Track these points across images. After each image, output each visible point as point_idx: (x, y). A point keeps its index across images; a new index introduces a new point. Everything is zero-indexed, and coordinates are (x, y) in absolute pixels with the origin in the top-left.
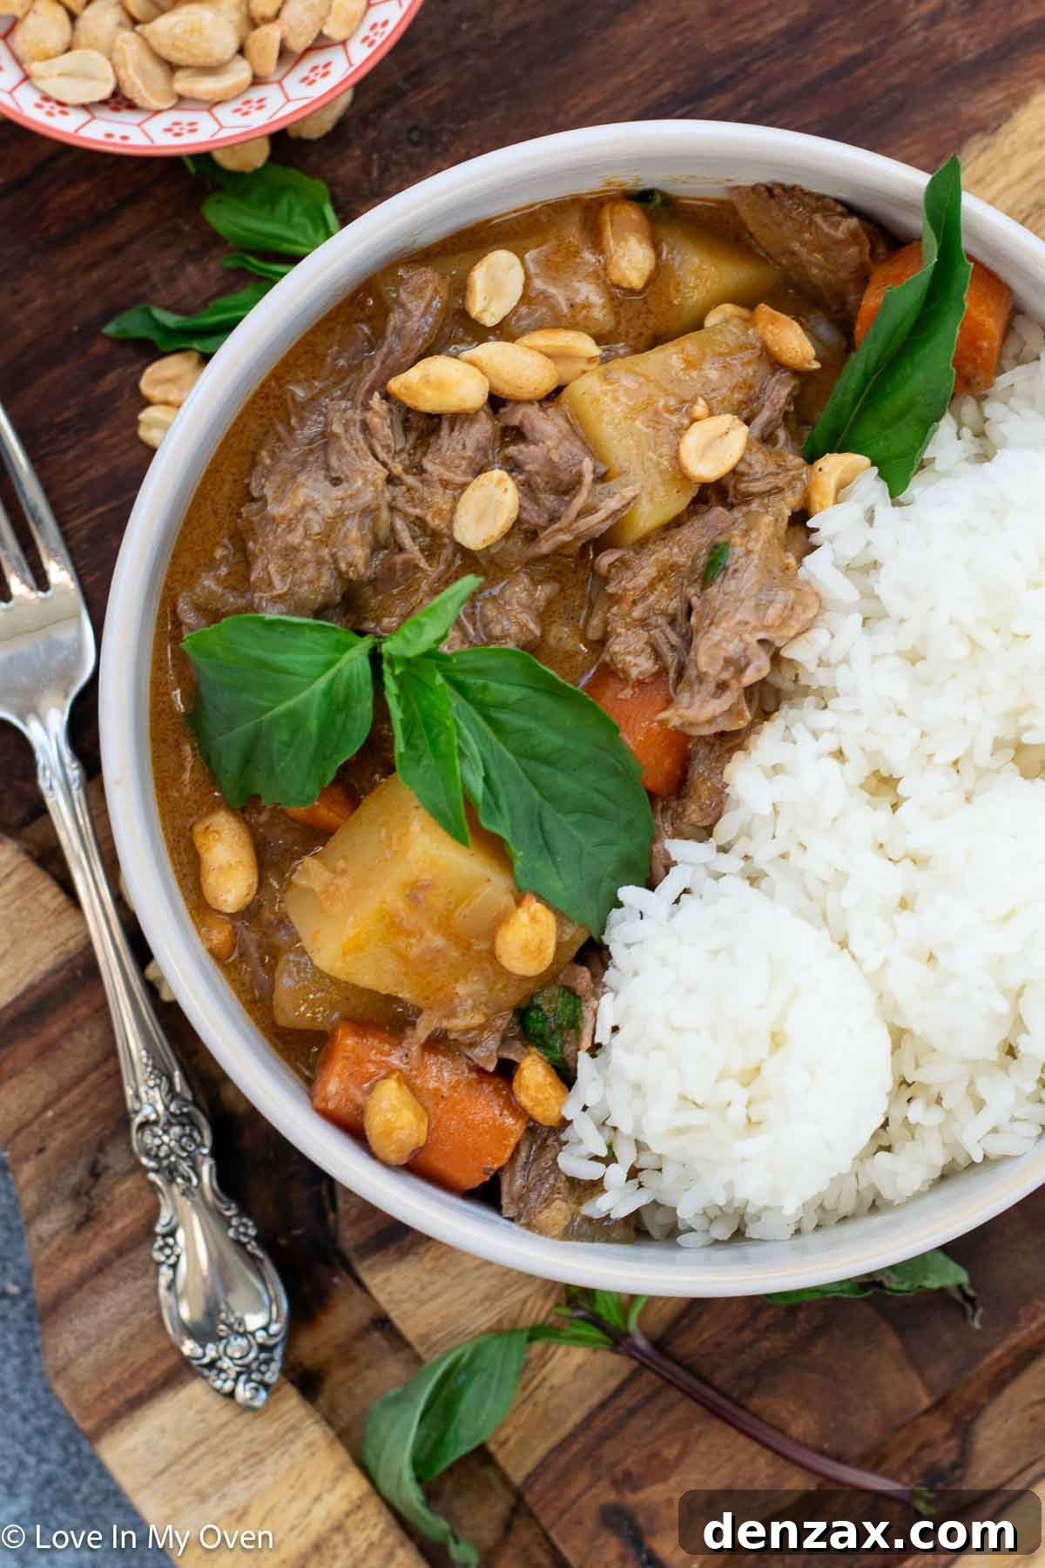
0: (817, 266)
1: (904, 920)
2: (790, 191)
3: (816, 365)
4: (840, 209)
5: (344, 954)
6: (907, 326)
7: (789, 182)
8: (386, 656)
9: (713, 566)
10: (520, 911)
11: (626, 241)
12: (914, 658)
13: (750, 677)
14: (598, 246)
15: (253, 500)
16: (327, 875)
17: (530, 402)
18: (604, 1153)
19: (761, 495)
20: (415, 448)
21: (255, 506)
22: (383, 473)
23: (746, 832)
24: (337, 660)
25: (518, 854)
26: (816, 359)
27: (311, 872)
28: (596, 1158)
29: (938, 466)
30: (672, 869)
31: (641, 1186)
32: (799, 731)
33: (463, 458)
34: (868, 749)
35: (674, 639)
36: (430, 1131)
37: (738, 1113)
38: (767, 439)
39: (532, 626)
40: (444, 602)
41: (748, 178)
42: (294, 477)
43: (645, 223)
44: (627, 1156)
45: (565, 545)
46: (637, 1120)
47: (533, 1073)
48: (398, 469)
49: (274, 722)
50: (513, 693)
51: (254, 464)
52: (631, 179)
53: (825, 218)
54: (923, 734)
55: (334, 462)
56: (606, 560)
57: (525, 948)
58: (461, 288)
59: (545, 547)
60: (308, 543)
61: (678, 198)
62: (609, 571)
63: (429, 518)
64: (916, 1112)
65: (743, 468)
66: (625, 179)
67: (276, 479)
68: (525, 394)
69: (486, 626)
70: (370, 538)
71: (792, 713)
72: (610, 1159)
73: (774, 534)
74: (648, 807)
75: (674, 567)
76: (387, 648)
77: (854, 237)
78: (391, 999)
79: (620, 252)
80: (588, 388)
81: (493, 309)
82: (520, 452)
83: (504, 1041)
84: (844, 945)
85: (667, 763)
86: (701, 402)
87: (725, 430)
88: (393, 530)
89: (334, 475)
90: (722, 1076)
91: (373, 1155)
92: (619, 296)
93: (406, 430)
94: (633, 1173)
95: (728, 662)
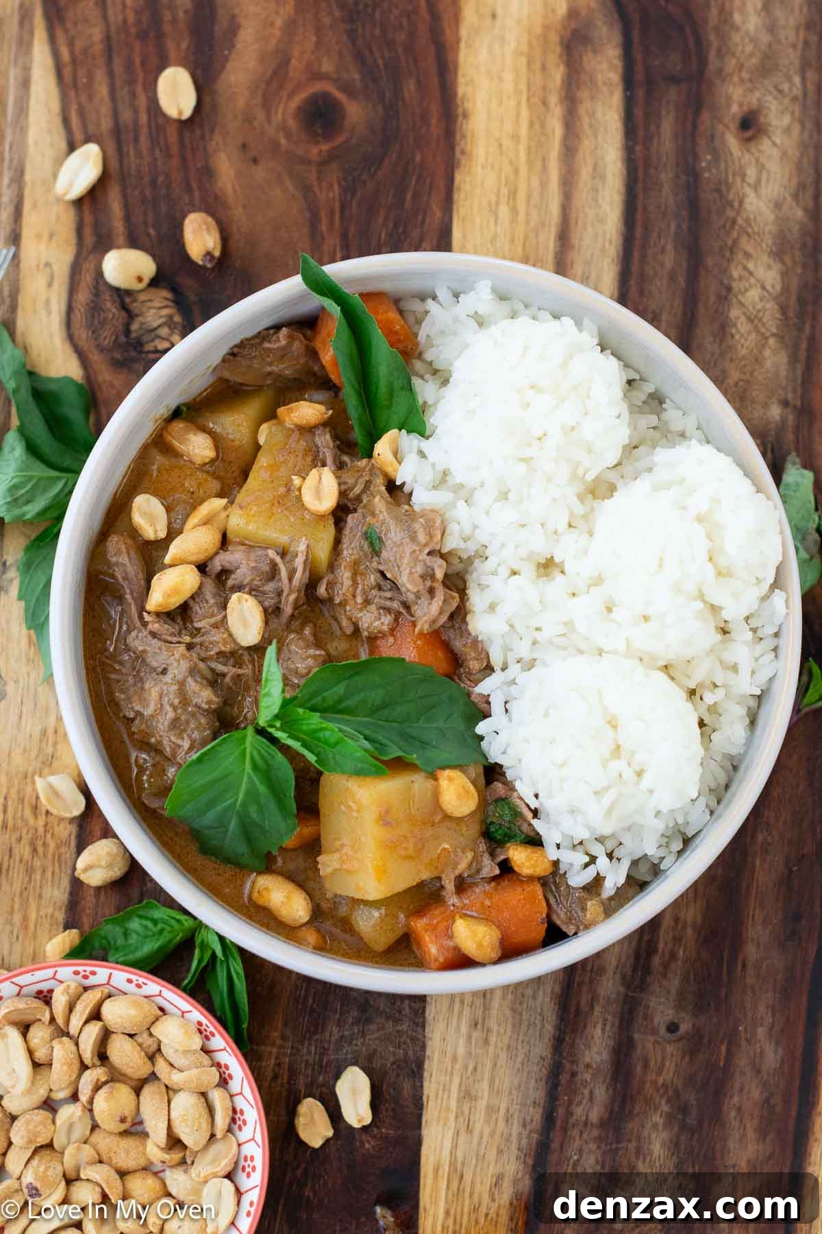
0: (287, 368)
1: (617, 614)
2: (241, 345)
3: (331, 412)
4: (272, 331)
5: (379, 881)
6: (355, 352)
7: (237, 341)
8: (265, 725)
9: (374, 545)
10: (441, 782)
11: (188, 439)
12: (504, 496)
13: (439, 575)
14: (177, 454)
15: (133, 720)
16: (336, 856)
17: (217, 553)
18: (587, 859)
19: (364, 491)
20: (184, 624)
21: (137, 722)
22: (182, 648)
23: (507, 649)
24: (245, 748)
25: (414, 758)
26: (327, 410)
27: (327, 863)
28: (586, 865)
29: (430, 402)
30: (490, 700)
31: (619, 860)
32: (485, 580)
33: (212, 606)
34: (525, 557)
35: (388, 594)
36: (498, 927)
37: (628, 774)
38: (340, 466)
39: (318, 653)
40: (268, 671)
41: (216, 359)
42: (143, 688)
43: (189, 424)
44: (599, 851)
45: (296, 600)
46: (588, 827)
47: (519, 856)
48: (187, 639)
49: (244, 805)
50: (340, 689)
51: (117, 704)
52: (163, 411)
53: (270, 342)
54: (542, 525)
55: (155, 664)
56: (322, 590)
57: (459, 796)
58: (134, 533)
59: (288, 610)
60: (179, 711)
61: (194, 399)
62: (328, 594)
63: (223, 648)
64: (709, 698)
65: (343, 487)
66: (161, 412)
67: (135, 698)
68: (211, 551)
69: (296, 673)
70: (205, 682)
71: (474, 575)
72: (593, 859)
73: (387, 502)
74: (452, 683)
75: (356, 563)
76: (262, 722)
77: (291, 338)
78: (421, 885)
79: (191, 448)
80: (237, 521)
81: (159, 528)
82: (235, 579)
83: (492, 855)
84: (600, 652)
85: (440, 654)
86: (294, 477)
87: (318, 478)
88: (212, 670)
89: (160, 670)
90: (605, 763)
91: (482, 965)
92: (211, 468)
93: (173, 620)
94: (610, 856)
95: (423, 577)
